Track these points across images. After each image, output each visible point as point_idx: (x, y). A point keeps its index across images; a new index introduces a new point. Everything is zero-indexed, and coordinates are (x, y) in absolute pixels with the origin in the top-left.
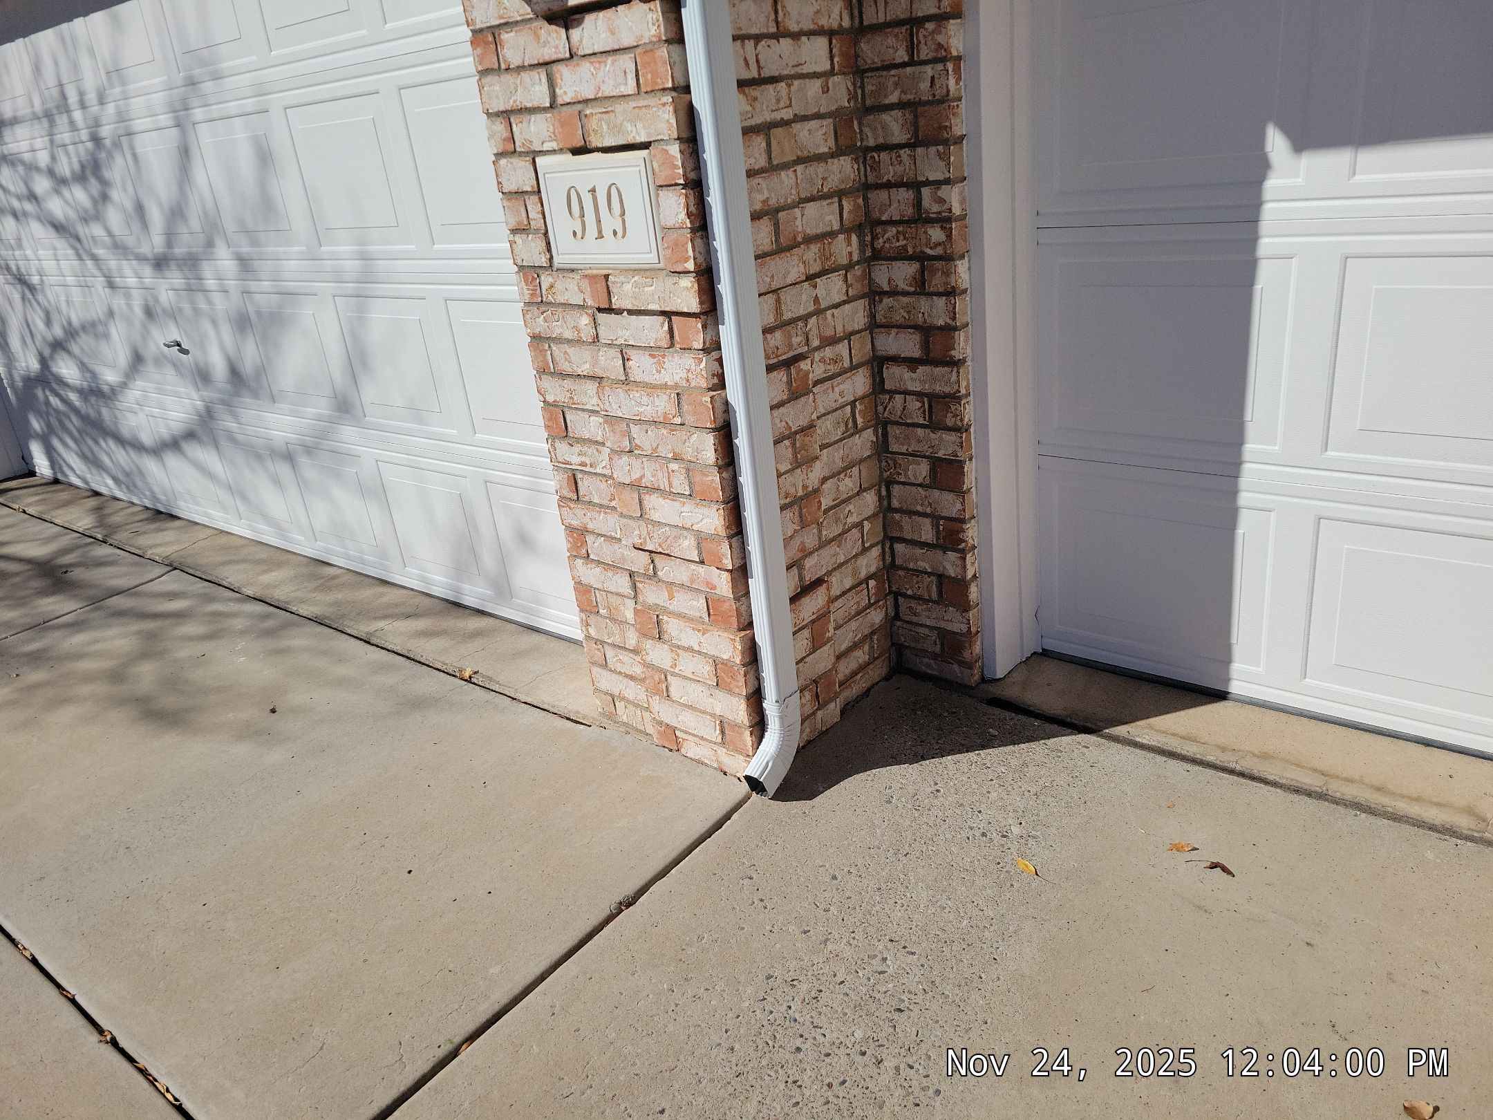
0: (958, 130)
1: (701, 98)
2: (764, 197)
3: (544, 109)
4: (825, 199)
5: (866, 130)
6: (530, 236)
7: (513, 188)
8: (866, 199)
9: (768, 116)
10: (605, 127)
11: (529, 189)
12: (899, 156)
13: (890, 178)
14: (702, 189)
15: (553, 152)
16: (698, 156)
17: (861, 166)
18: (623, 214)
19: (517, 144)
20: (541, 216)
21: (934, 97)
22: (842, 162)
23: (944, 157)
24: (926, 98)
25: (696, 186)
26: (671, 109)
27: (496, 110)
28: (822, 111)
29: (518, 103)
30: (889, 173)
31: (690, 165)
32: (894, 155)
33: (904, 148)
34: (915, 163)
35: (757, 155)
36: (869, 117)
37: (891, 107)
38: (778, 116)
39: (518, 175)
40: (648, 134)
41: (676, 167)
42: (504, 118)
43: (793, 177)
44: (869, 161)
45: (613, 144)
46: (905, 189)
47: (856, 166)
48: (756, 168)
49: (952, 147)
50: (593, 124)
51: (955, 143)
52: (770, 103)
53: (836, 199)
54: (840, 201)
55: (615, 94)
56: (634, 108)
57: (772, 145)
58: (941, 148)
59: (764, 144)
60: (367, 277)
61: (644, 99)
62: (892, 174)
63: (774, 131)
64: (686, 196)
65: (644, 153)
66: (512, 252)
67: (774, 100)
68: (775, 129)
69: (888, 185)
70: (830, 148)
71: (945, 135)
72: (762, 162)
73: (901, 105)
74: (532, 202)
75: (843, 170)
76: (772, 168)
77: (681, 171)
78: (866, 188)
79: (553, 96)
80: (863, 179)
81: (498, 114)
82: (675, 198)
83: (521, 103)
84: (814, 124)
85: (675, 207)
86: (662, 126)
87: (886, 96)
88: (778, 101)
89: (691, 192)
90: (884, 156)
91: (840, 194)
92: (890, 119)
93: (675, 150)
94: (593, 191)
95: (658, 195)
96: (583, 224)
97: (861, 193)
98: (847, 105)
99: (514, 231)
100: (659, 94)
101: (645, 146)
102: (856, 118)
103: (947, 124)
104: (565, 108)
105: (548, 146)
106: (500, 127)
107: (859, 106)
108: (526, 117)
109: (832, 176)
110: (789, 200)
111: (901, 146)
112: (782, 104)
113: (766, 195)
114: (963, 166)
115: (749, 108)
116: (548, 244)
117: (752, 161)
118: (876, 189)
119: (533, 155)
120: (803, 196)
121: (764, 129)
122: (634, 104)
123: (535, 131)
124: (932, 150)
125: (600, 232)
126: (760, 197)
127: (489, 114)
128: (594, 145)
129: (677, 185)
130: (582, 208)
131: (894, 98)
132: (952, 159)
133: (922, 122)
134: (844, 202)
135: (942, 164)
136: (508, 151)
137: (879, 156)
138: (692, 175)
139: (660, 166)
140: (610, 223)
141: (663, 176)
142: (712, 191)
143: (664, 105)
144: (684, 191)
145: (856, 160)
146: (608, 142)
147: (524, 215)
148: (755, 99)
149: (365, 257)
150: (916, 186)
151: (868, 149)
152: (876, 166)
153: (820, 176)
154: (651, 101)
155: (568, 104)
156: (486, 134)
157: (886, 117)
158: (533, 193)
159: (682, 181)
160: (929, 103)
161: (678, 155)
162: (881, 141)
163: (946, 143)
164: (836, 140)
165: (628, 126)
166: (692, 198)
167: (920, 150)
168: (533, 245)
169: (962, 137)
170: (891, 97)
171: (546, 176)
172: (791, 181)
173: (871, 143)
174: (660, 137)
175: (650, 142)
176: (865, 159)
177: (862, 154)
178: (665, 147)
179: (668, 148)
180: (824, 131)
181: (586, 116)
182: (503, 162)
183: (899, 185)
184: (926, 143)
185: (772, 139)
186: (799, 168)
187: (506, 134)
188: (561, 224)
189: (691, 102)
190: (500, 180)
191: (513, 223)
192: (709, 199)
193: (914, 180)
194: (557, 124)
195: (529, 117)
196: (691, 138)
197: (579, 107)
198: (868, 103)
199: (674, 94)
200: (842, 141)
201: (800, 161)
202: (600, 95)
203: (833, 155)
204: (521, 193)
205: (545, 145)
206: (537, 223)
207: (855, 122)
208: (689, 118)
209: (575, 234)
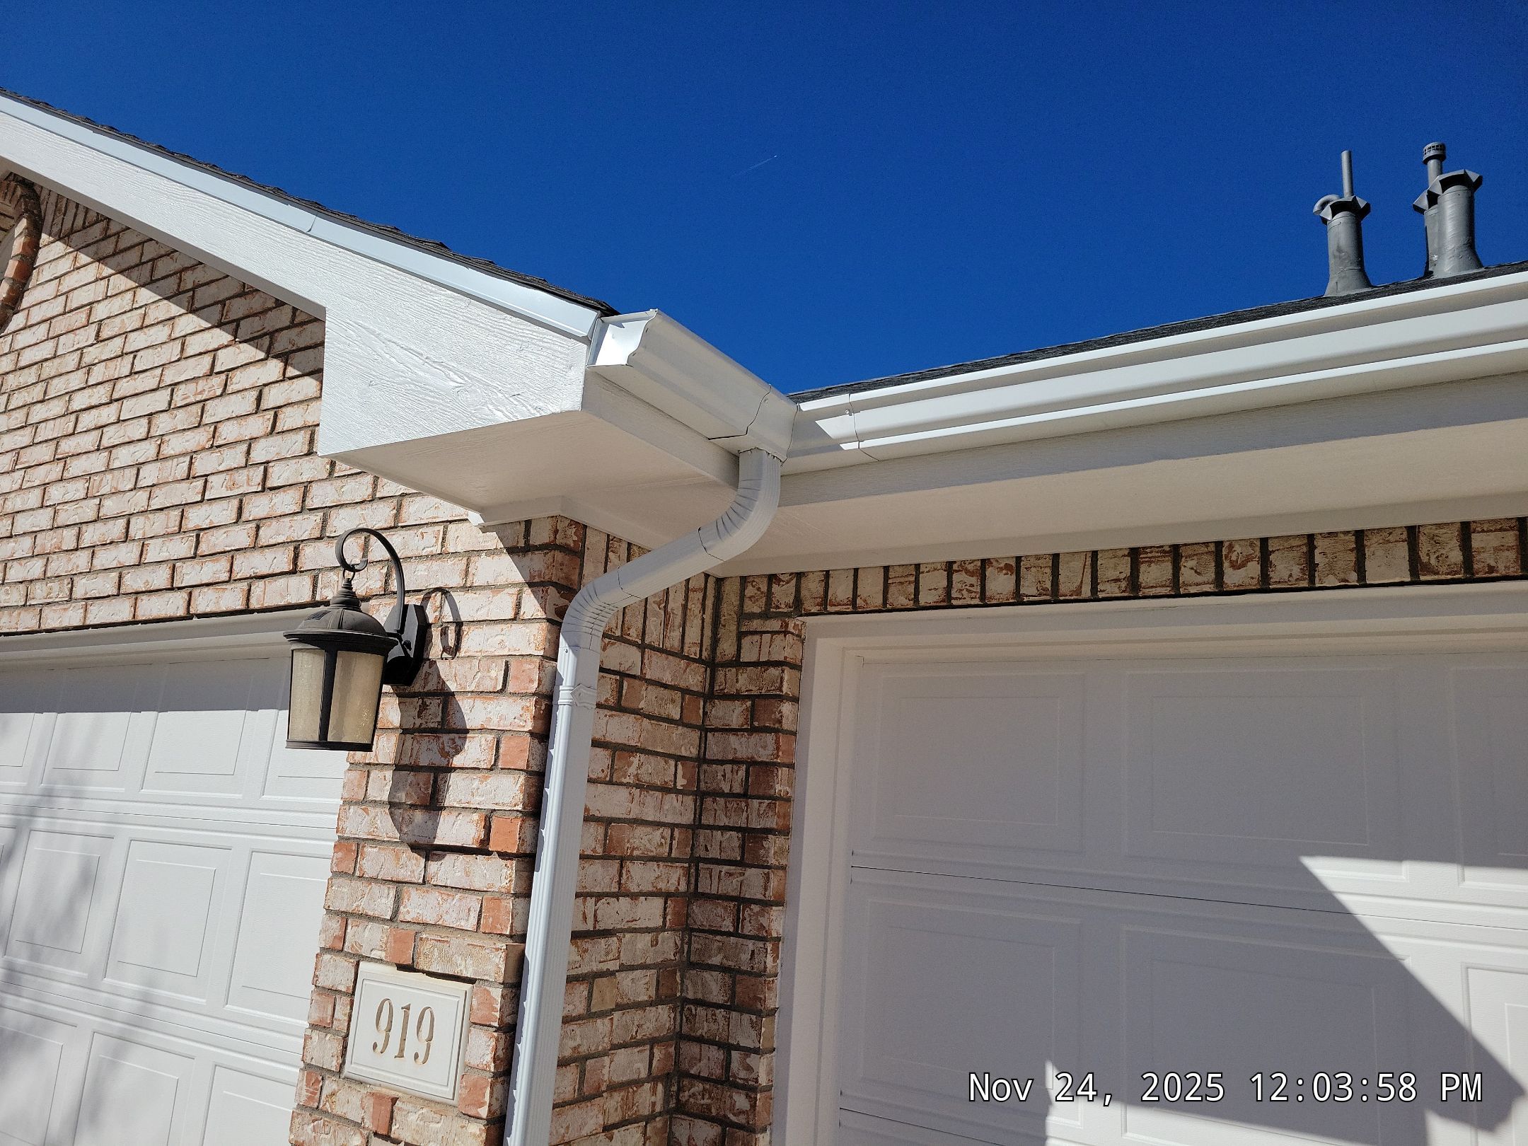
0: (771, 1004)
1: (534, 951)
2: (575, 1044)
3: (384, 921)
4: (637, 1046)
5: (687, 982)
6: (329, 1035)
7: (328, 984)
8: (677, 1049)
9: (595, 967)
10: (436, 953)
11: (344, 989)
12: (714, 1015)
13: (704, 1034)
14: (514, 1034)
15: (380, 961)
16: (518, 1001)
17: (678, 1015)
18: (430, 1039)
19: (346, 944)
20: (346, 1018)
21: (753, 969)
22: (660, 1010)
23: (756, 1026)
24: (745, 969)
25: (510, 1030)
26: (503, 955)
27: (338, 909)
28: (648, 962)
29: (360, 909)
30: (703, 1029)
31: (507, 1010)
32: (710, 1012)
33: (721, 1008)
34: (729, 1025)
35: (577, 1003)
36: (691, 972)
37: (711, 968)
38: (604, 967)
39: (338, 973)
40: (475, 973)
41: (494, 1009)
42: (342, 918)
43: (609, 1026)
44: (686, 1012)
45: (439, 971)
46: (716, 1047)
47: (672, 1015)
48: (574, 1015)
49: (764, 1019)
50: (425, 948)
51: (768, 1015)
52: (598, 956)
53: (648, 1047)
54: (651, 1049)
55: (454, 926)
56: (468, 944)
57: (594, 994)
58: (754, 1017)
59: (586, 993)
60: (140, 1020)
61: (480, 938)
62: (705, 1030)
63: (598, 981)
64: (497, 1040)
65: (468, 986)
66: (304, 1048)
67: (603, 953)
68: (600, 979)
69: (700, 1040)
70: (650, 997)
71: (759, 1006)
72: (580, 1009)
73: (723, 969)
74: (342, 1003)
75: (660, 1019)
76: (590, 1015)
77: (498, 1015)
78: (679, 1037)
79: (396, 912)
80: (678, 1029)
81: (338, 913)
82: (485, 1039)
83: (363, 909)
84: (638, 973)
85: (483, 1049)
86: (491, 968)
87: (710, 957)
88: (607, 954)
89: (503, 1036)
90: (701, 1011)
91: (653, 1042)
92: (710, 978)
93: (497, 993)
94: (408, 1008)
95: (469, 1031)
96: (387, 1038)
97: (674, 1042)
98: (673, 958)
99: (314, 1026)
100: (495, 937)
101: (471, 981)
102: (679, 970)
103: (761, 996)
104: (404, 926)
105: (377, 954)
106: (335, 925)
107: (684, 959)
108: (364, 922)
109: (648, 1024)
110: (600, 1048)
111: (718, 1006)
112: (611, 956)
113: (578, 1041)
114: (772, 1037)
115: (578, 958)
116: (345, 1048)
117: (571, 1007)
118: (689, 1040)
119: (359, 959)
120: (615, 1042)
121: (589, 979)
122: (468, 940)
123: (368, 937)
124: (746, 1017)
125: (402, 1050)
126: (572, 1044)
127: (328, 910)
128: (420, 967)
129: (490, 1026)
130: (390, 1022)
131: (716, 960)
132: (763, 1030)
133: (739, 989)
134: (655, 1050)
135: (754, 1033)
136: (336, 948)
137: (696, 1010)
138: (508, 1020)
139: (479, 1004)
140: (414, 1044)
141: (480, 1015)
142: (523, 1039)
143: (497, 950)
144: (496, 1034)
145: (674, 1010)
146: (435, 968)
147: (330, 1012)
148: (586, 951)
149: (147, 999)
150: (727, 1047)
151: (686, 1001)
152: (691, 1018)
153: (636, 1023)
154: (488, 943)
155: (408, 922)
156: (319, 926)
157: (706, 975)
158: (346, 994)
159: (496, 1024)
160: (745, 973)
161: (499, 999)
162: (700, 996)
163: (759, 1014)
164: (657, 990)
165: (459, 960)
166: (502, 1042)
167: (734, 1014)
168: (329, 1046)
169: (775, 1010)
170: (714, 959)
171: (365, 982)
172: (605, 1028)
173: (690, 996)
174: (485, 978)
175: (476, 980)
176: (683, 1009)
177: (681, 1004)
178: (488, 988)
179: (491, 989)
180: (647, 980)
181: (421, 939)
182: (327, 957)
183: (711, 1042)
184: (742, 1009)
185: (595, 988)
186: (616, 1015)
187: (339, 933)
188: (364, 1033)
189: (524, 951)
190: (317, 973)
191: (316, 1017)
192: (519, 1046)
193: (726, 1041)
194: (391, 939)
195: (366, 923)
196: (515, 985)
197: (418, 928)
198: (692, 959)
199: (510, 942)
200: (663, 991)
201: (619, 1007)
202: (440, 923)
203: (652, 1004)
204: (333, 991)
205: (374, 952)
206: (340, 1024)
207: (678, 974)
208: (518, 966)
209: (375, 1046)
